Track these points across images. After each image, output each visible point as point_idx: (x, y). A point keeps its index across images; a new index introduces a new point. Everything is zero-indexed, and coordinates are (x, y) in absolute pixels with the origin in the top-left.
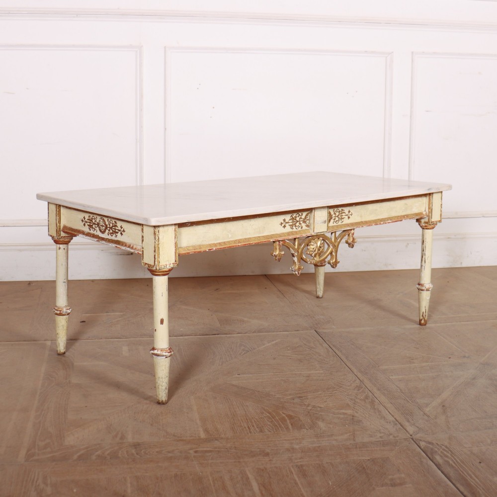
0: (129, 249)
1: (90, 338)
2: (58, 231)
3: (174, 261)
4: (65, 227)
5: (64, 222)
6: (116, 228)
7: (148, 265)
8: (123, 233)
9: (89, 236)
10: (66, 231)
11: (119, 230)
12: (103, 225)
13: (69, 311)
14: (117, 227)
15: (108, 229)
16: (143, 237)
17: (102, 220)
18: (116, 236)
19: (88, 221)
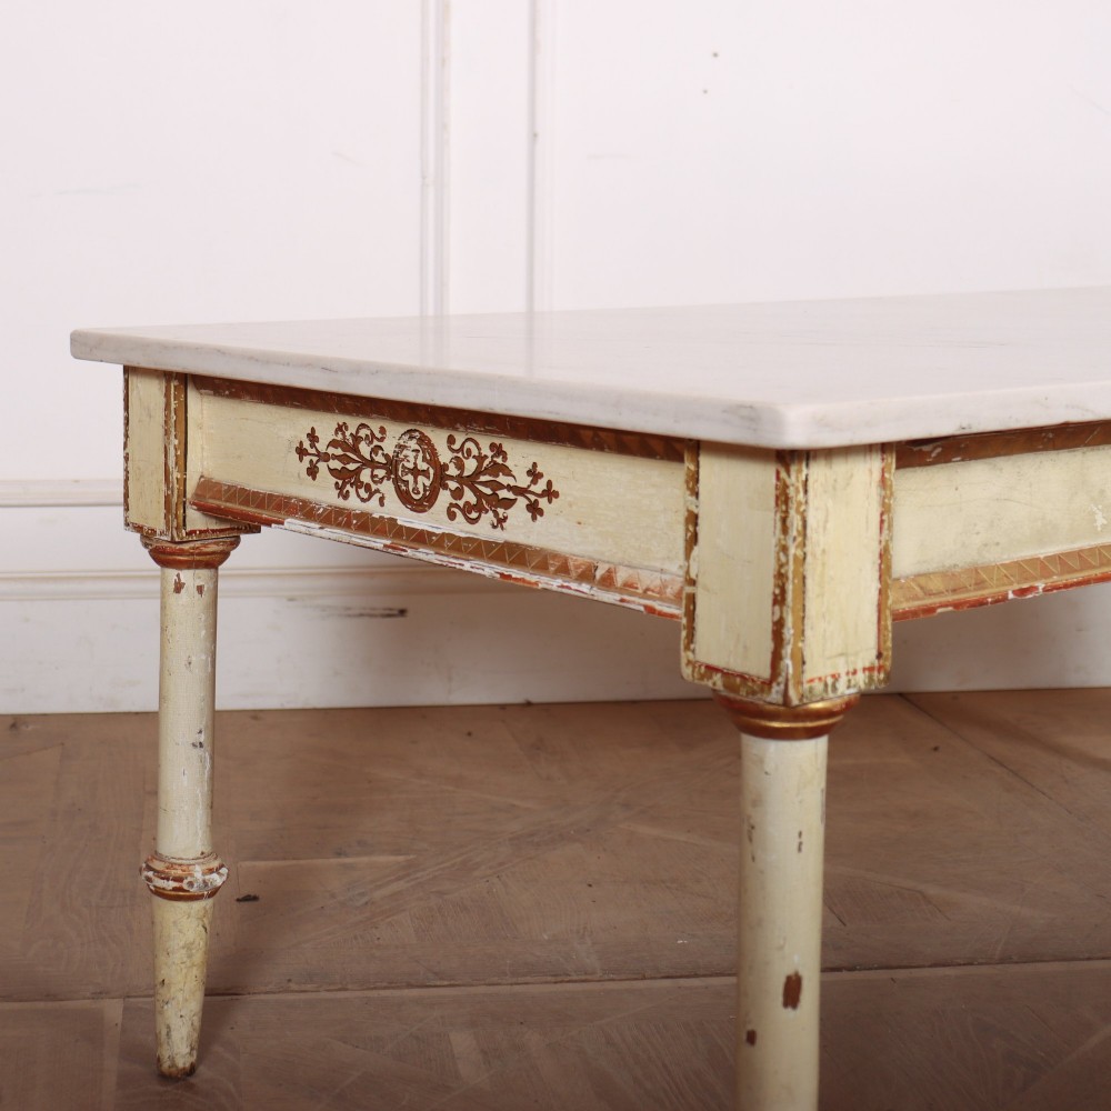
0: (585, 587)
1: (293, 986)
2: (174, 507)
3: (869, 657)
4: (206, 485)
5: (203, 463)
6: (502, 479)
7: (726, 674)
8: (543, 502)
9: (339, 525)
10: (214, 503)
11: (521, 491)
12: (423, 466)
13: (217, 880)
14: (508, 473)
15: (453, 485)
16: (693, 519)
17: (413, 444)
18: (501, 521)
19: (331, 451)
